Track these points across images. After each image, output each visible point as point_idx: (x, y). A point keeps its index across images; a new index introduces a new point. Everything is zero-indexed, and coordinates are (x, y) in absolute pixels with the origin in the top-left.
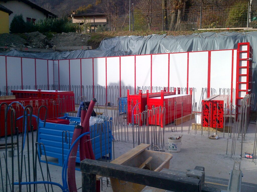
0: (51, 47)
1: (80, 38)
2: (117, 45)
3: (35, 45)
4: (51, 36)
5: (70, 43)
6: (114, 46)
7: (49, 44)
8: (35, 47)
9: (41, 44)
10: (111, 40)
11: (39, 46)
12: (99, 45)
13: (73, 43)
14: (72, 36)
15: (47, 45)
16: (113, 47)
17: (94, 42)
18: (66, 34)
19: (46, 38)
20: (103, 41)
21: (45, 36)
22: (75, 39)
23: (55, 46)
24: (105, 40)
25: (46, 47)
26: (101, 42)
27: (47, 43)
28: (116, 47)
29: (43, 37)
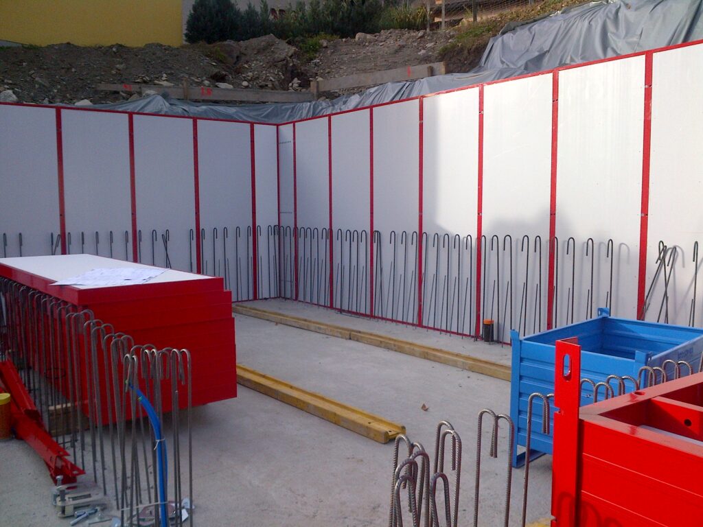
0: (305, 84)
1: (416, 44)
2: (554, 46)
3: (249, 81)
4: (316, 49)
5: (375, 65)
6: (542, 49)
7: (302, 73)
8: (247, 87)
9: (272, 76)
10: (529, 29)
11: (263, 83)
12: (480, 58)
13: (385, 63)
14: (391, 42)
15: (293, 79)
16: (537, 54)
17: (462, 49)
18: (369, 36)
19: (295, 53)
20: (495, 40)
21: (293, 49)
22: (396, 52)
23: (320, 79)
24: (503, 33)
25: (290, 84)
26: (486, 45)
27: (293, 73)
28: (547, 56)
29: (285, 50)
